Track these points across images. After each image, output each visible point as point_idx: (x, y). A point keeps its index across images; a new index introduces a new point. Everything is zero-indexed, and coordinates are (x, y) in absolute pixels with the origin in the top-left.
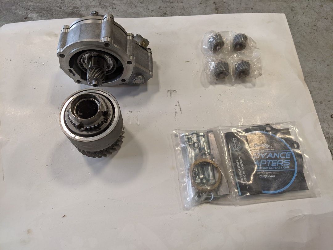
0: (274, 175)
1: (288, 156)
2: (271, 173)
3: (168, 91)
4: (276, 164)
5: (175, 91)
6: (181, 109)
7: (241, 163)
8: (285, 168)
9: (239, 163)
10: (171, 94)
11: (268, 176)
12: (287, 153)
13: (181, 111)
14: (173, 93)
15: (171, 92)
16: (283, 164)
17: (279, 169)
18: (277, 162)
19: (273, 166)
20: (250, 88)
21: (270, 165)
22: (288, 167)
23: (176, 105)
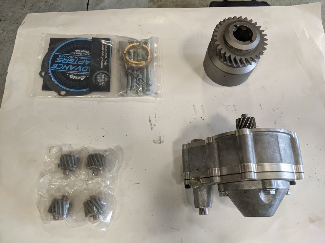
0: (76, 52)
1: (56, 65)
2: (78, 54)
3: (163, 143)
4: (70, 60)
5: (155, 142)
6: (150, 121)
7: (102, 63)
8: (62, 56)
9: (104, 63)
10: (160, 139)
11: (81, 51)
12: (55, 68)
13: (150, 119)
14: (157, 139)
15: (159, 141)
16: (64, 59)
17: (69, 56)
18: (69, 61)
19: (73, 58)
20: (65, 145)
21: (76, 59)
22: (60, 56)
23: (155, 125)
